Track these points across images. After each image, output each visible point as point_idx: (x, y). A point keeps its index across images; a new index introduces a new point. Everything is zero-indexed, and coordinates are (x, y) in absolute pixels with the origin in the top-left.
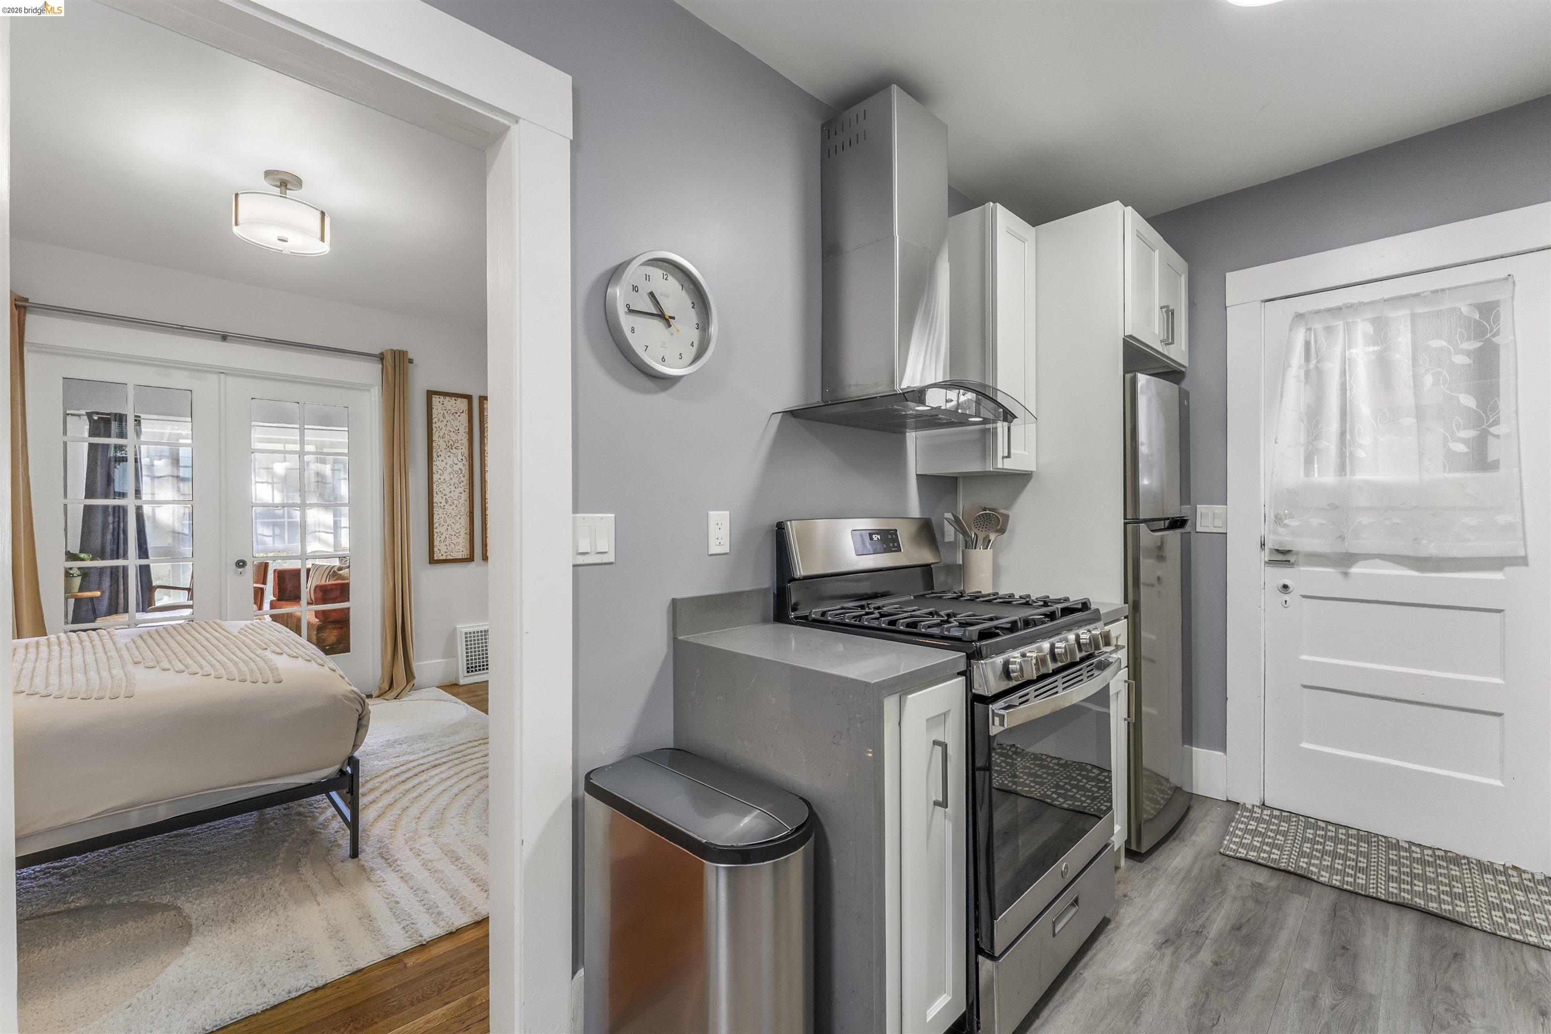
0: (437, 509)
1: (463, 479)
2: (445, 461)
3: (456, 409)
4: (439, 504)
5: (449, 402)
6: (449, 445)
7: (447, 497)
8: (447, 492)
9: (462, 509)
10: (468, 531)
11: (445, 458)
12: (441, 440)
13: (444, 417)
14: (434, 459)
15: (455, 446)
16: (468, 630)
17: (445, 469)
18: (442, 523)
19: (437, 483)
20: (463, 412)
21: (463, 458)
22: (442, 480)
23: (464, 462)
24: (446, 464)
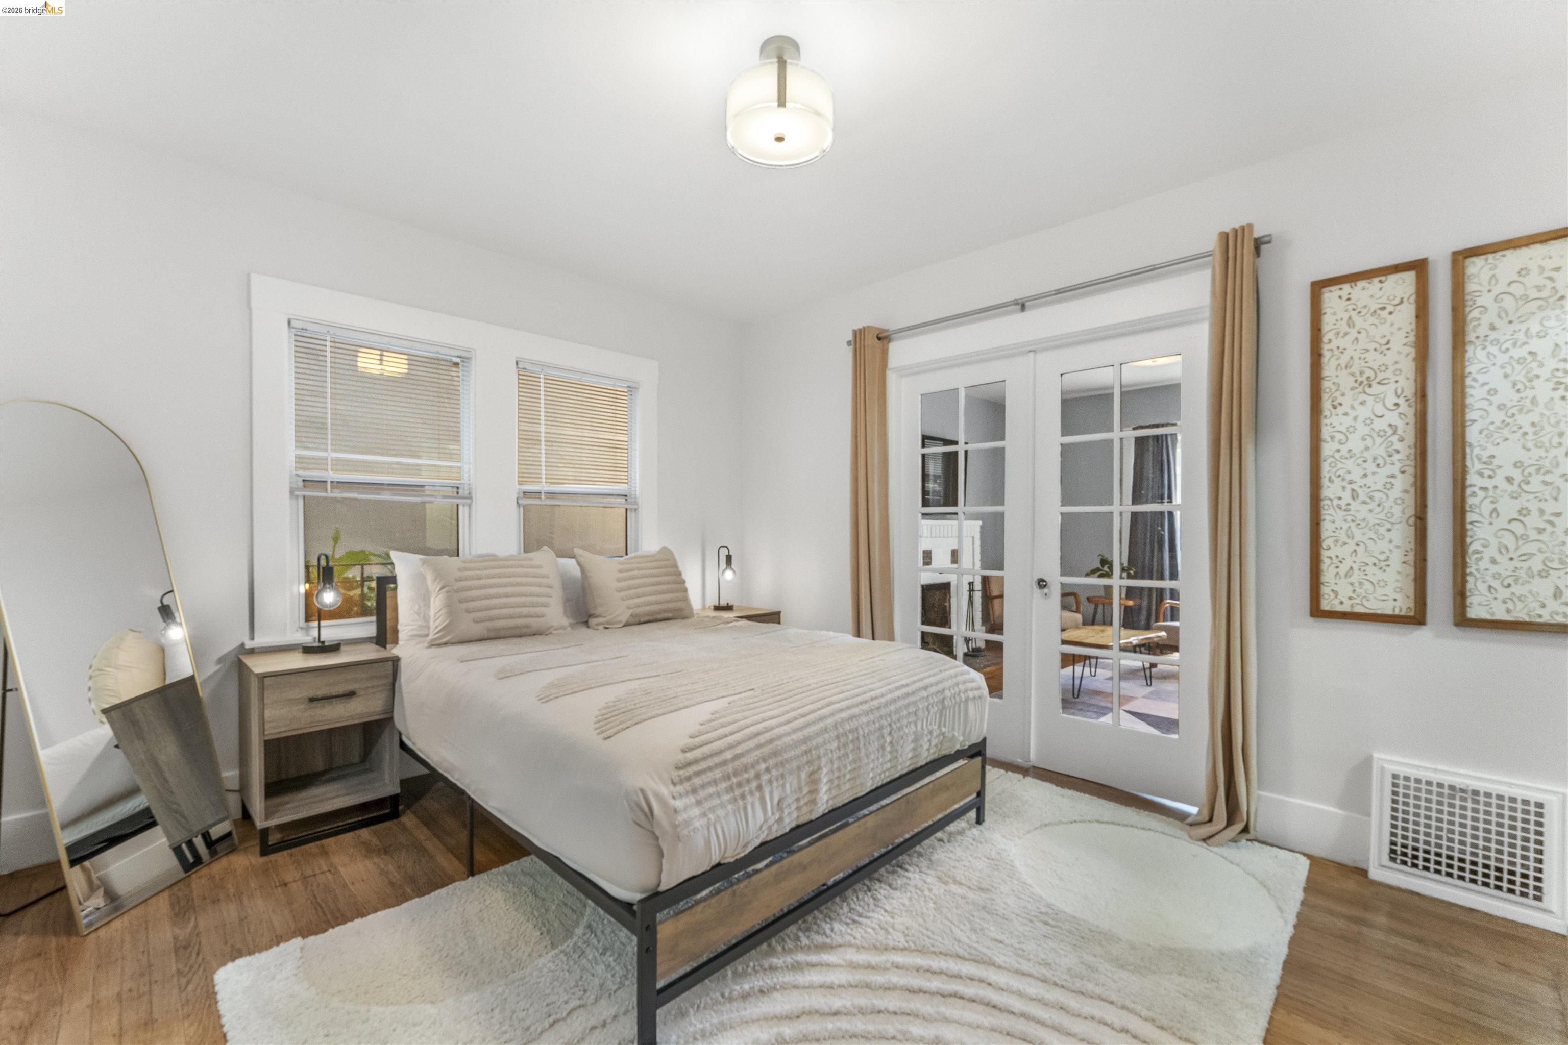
0: (1331, 511)
1: (1398, 446)
2: (1352, 414)
3: (1384, 300)
4: (1336, 502)
5: (1362, 292)
6: (1364, 379)
7: (1354, 486)
8: (1356, 475)
9: (1397, 511)
10: (1411, 558)
11: (1352, 407)
12: (1344, 373)
13: (1350, 323)
14: (1326, 413)
15: (1378, 380)
16: (1402, 771)
17: (1352, 429)
18: (1343, 538)
19: (1332, 459)
20: (1401, 302)
21: (1401, 401)
22: (1344, 452)
23: (1404, 408)
24: (1355, 418)
